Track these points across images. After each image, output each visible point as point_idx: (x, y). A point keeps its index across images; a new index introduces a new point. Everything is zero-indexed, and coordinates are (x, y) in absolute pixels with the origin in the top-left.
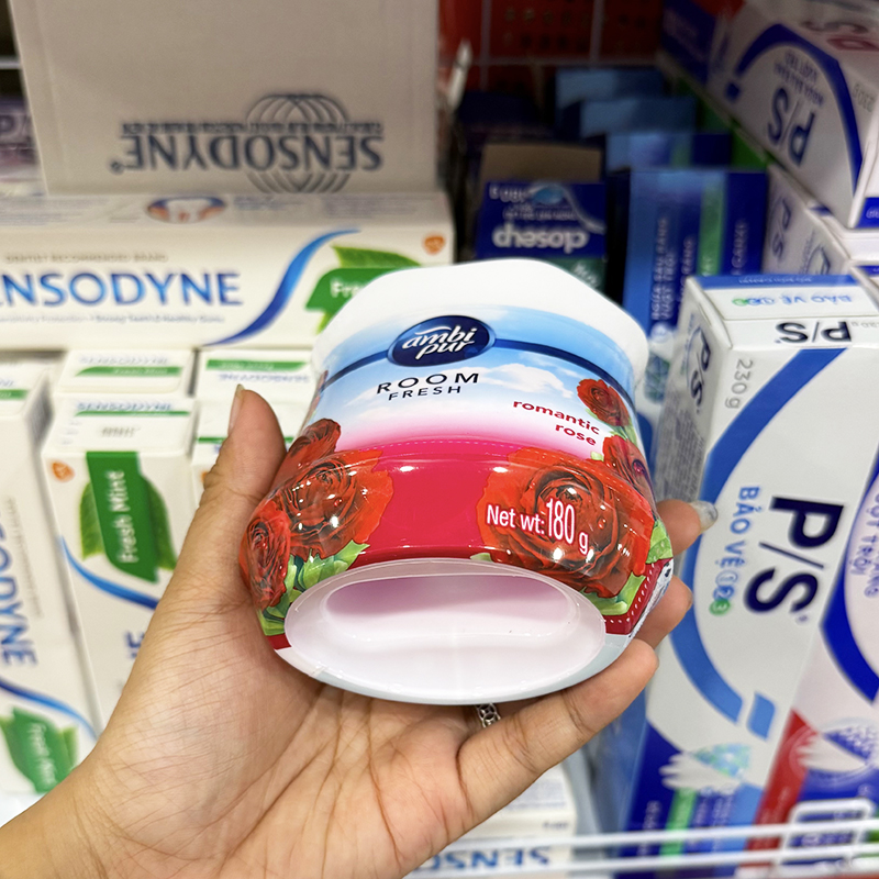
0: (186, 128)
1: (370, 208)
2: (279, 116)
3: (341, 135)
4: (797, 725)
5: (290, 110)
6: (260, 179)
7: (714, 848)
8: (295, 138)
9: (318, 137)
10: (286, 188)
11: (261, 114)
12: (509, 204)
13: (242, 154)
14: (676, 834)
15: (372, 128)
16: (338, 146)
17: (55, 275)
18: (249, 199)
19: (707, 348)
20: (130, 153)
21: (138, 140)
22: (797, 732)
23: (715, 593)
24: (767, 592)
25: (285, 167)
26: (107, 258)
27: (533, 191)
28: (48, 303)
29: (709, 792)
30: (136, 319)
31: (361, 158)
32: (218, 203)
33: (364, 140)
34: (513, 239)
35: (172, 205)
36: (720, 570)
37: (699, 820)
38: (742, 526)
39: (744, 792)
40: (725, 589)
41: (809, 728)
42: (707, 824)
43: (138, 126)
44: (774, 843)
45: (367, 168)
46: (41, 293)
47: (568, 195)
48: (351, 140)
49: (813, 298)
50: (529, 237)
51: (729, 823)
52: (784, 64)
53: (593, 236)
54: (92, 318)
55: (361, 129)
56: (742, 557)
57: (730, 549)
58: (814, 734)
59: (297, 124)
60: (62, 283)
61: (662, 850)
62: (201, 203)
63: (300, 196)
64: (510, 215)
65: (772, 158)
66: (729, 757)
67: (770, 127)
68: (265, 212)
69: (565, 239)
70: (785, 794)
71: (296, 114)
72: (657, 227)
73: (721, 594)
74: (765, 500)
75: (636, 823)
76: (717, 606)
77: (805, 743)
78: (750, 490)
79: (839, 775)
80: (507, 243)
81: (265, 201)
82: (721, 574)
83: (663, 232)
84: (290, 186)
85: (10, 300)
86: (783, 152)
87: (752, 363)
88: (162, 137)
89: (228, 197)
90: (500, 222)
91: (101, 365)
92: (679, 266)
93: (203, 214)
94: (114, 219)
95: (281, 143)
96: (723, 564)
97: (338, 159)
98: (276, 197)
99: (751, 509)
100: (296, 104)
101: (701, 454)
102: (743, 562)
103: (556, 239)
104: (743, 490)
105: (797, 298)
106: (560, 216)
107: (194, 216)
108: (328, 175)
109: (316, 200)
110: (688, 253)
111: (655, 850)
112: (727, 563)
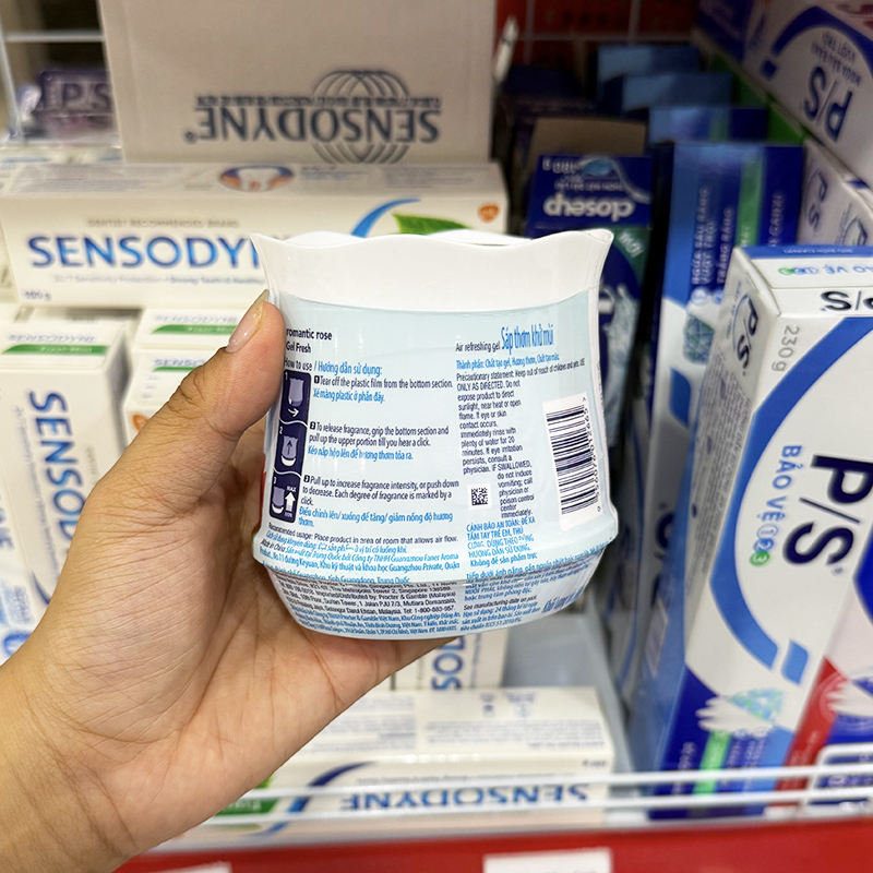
0: (256, 101)
1: (427, 179)
2: (344, 91)
3: (401, 108)
4: (828, 671)
5: (355, 85)
6: (325, 150)
7: (746, 787)
8: (358, 111)
9: (380, 112)
10: (348, 159)
11: (328, 89)
12: (560, 175)
13: (309, 126)
14: (709, 775)
15: (431, 103)
16: (399, 119)
17: (134, 238)
18: (314, 168)
19: (754, 314)
20: (203, 124)
21: (211, 112)
22: (830, 677)
23: (756, 545)
24: (804, 545)
25: (348, 139)
26: (182, 223)
27: (583, 163)
28: (126, 265)
29: (743, 734)
30: (208, 281)
31: (420, 131)
32: (286, 173)
33: (423, 115)
34: (563, 208)
35: (244, 174)
36: (760, 523)
37: (732, 761)
38: (784, 482)
39: (777, 734)
40: (765, 542)
41: (839, 675)
42: (739, 765)
43: (212, 99)
44: (802, 784)
45: (425, 140)
46: (120, 255)
47: (616, 166)
48: (411, 114)
49: (855, 268)
50: (579, 206)
51: (760, 765)
52: (821, 45)
53: (639, 206)
54: (167, 280)
55: (420, 103)
56: (783, 511)
57: (771, 503)
58: (844, 680)
59: (361, 99)
60: (140, 247)
61: (697, 789)
62: (271, 173)
63: (361, 166)
64: (561, 185)
65: (808, 133)
66: (763, 701)
67: (807, 103)
68: (329, 181)
69: (612, 208)
70: (814, 737)
71: (360, 90)
72: (699, 197)
73: (761, 546)
74: (806, 458)
75: (671, 763)
76: (758, 557)
77: (835, 689)
78: (792, 448)
79: (865, 720)
80: (557, 212)
81: (331, 171)
82: (763, 526)
83: (704, 202)
84: (353, 157)
85: (90, 261)
86: (819, 128)
87: (798, 329)
88: (234, 110)
89: (295, 167)
90: (552, 192)
91: (175, 323)
92: (719, 233)
93: (272, 183)
94: (189, 187)
95: (346, 115)
96: (764, 518)
97: (398, 131)
98: (340, 167)
99: (793, 466)
100: (360, 79)
101: (747, 413)
102: (784, 516)
103: (604, 208)
104: (786, 448)
105: (839, 268)
106: (608, 187)
107: (264, 185)
108: (388, 146)
109: (377, 170)
110: (728, 222)
111: (689, 789)
112: (768, 517)
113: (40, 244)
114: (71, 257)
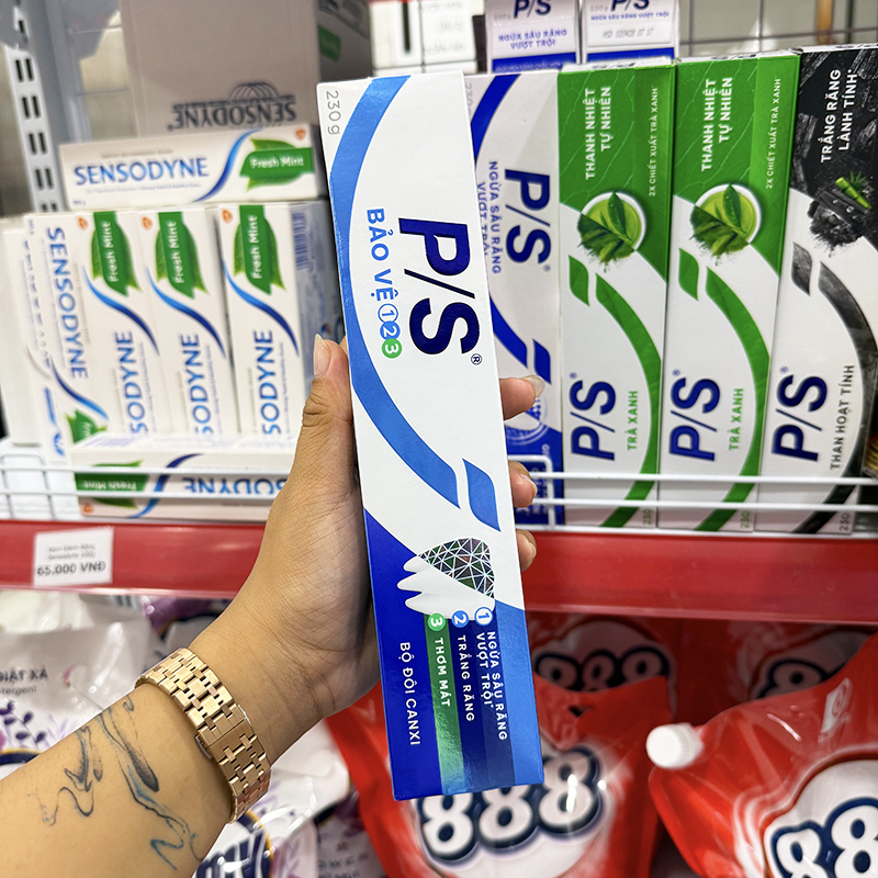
2: (245, 96)
3: (275, 103)
5: (250, 92)
8: (253, 106)
9: (264, 105)
13: (228, 117)
16: (274, 109)
17: (123, 164)
20: (176, 120)
21: (180, 113)
25: (249, 122)
26: (146, 153)
30: (160, 188)
31: (286, 114)
33: (286, 105)
43: (181, 106)
45: (289, 120)
46: (117, 175)
54: (140, 188)
55: (284, 99)
59: (254, 99)
60: (126, 169)
88: (191, 111)
95: (247, 108)
97: (274, 116)
100: (252, 88)
108: (270, 125)
113: (81, 171)
114: (95, 178)
